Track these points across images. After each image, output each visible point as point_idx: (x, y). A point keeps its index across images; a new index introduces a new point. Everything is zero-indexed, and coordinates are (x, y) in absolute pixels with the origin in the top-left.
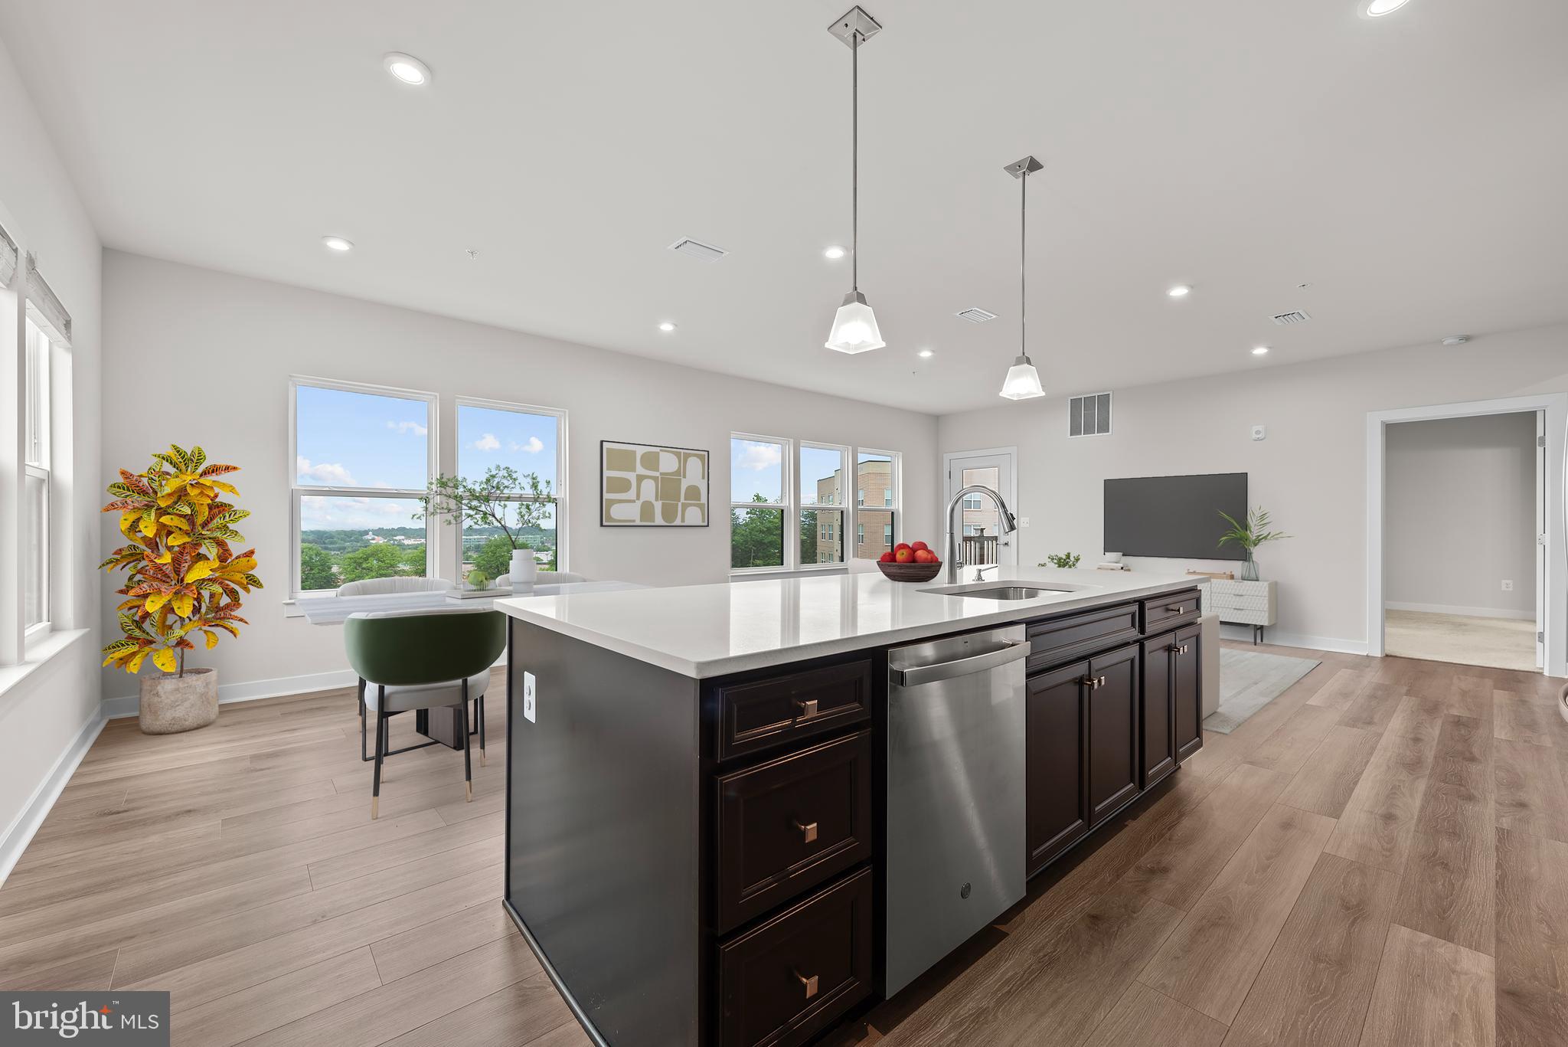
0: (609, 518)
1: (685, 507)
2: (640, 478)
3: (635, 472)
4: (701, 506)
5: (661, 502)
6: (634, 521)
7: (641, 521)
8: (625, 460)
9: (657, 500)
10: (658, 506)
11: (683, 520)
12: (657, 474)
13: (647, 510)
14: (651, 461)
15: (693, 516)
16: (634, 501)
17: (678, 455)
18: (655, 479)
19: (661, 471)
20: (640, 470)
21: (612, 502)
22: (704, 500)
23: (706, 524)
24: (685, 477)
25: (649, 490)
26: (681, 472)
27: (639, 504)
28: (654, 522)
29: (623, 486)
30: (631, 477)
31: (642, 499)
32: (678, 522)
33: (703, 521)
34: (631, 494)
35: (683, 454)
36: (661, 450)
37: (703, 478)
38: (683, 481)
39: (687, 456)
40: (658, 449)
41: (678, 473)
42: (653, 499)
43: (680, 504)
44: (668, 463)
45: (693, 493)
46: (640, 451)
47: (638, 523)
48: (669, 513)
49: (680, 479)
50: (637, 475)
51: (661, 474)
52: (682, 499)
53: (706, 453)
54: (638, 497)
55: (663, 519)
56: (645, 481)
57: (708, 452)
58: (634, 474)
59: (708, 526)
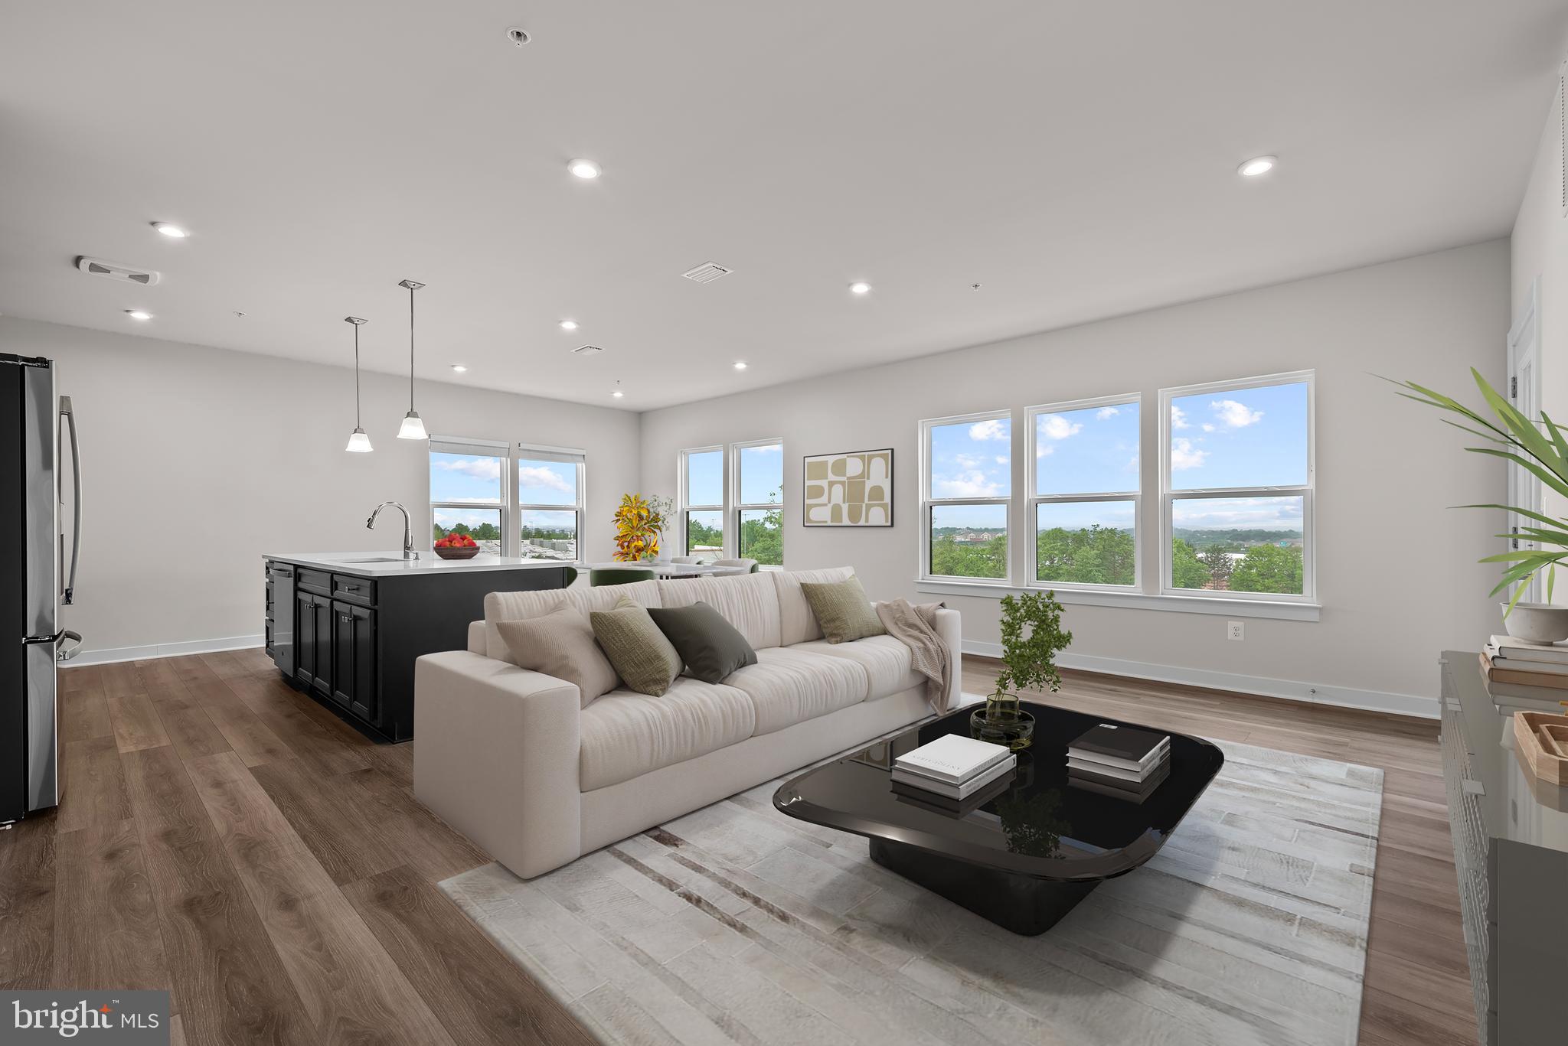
0: (809, 520)
1: (869, 507)
2: (831, 484)
3: (827, 479)
4: (884, 506)
5: (847, 504)
6: (826, 522)
7: (831, 522)
8: (819, 471)
9: (844, 502)
10: (845, 507)
11: (867, 521)
12: (844, 479)
13: (836, 511)
14: (839, 468)
15: (878, 516)
16: (825, 505)
17: (862, 458)
18: (842, 483)
19: (848, 475)
20: (831, 477)
21: (811, 506)
22: (888, 499)
23: (889, 524)
24: (868, 478)
25: (838, 492)
26: (865, 474)
27: (830, 506)
28: (841, 522)
29: (818, 492)
30: (824, 483)
31: (833, 502)
32: (862, 522)
33: (887, 521)
34: (824, 499)
35: (866, 456)
36: (848, 457)
37: (887, 477)
38: (867, 482)
39: (870, 458)
40: (845, 456)
41: (862, 475)
42: (841, 502)
43: (864, 505)
44: (854, 467)
45: (877, 492)
46: (831, 459)
47: (829, 524)
48: (854, 514)
49: (865, 481)
50: (829, 482)
51: (848, 478)
52: (866, 501)
53: (890, 451)
54: (829, 501)
55: (850, 520)
56: (836, 486)
57: (892, 450)
58: (827, 481)
59: (892, 525)
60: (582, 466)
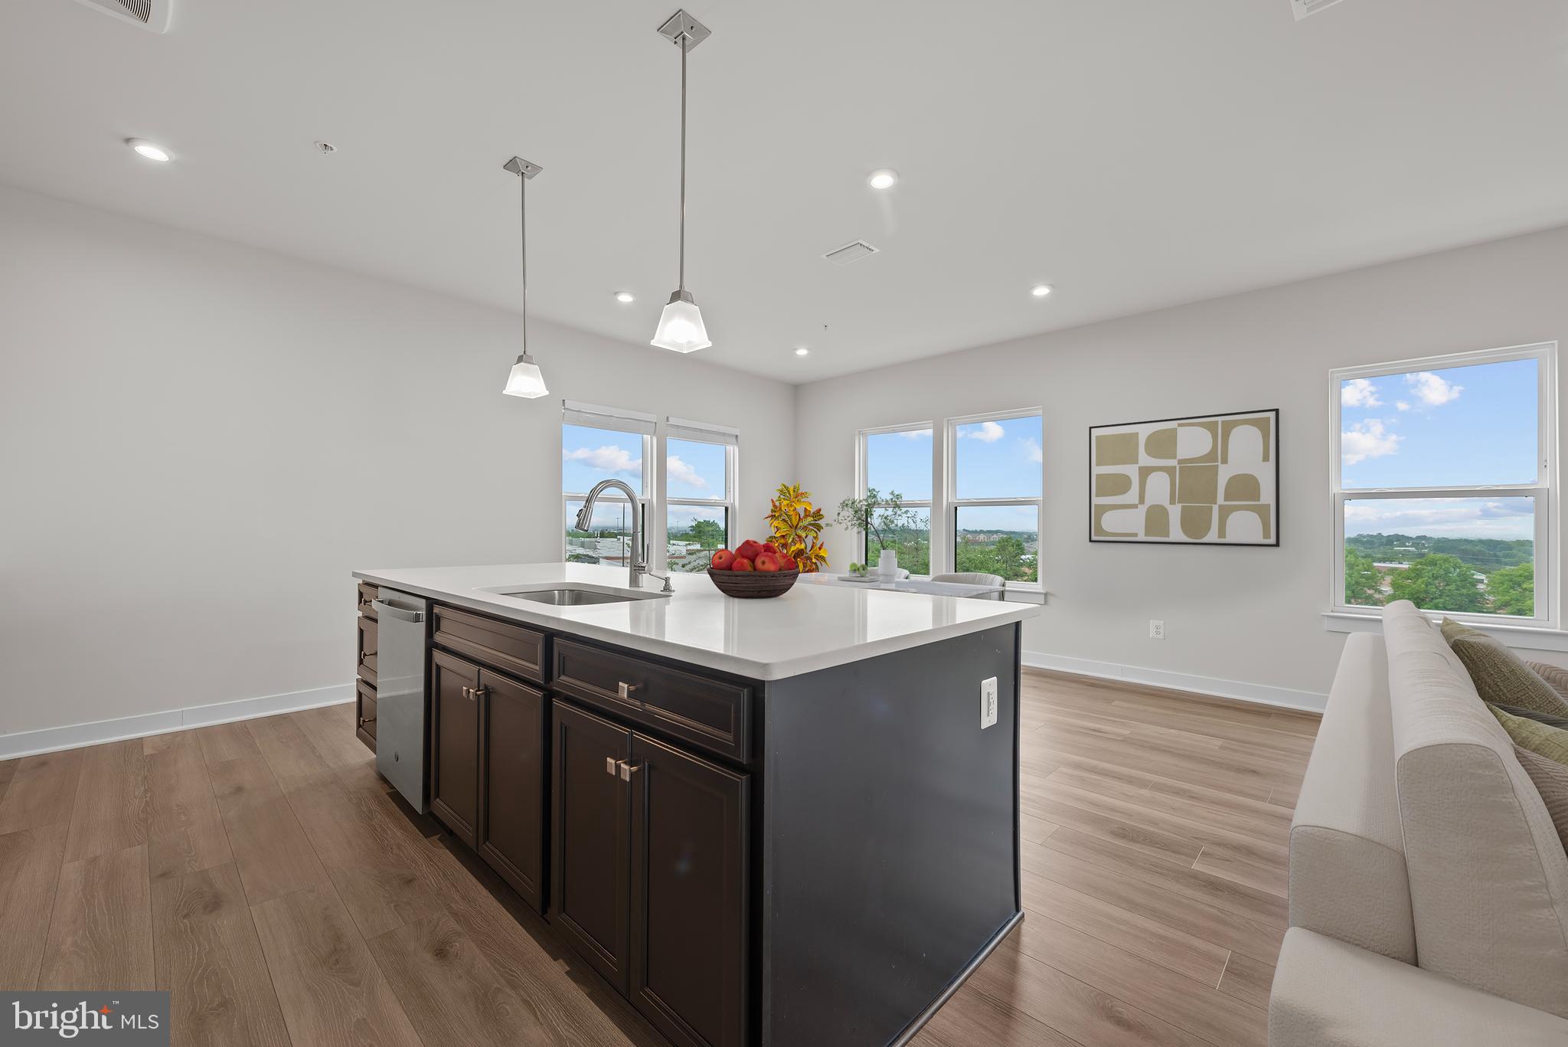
0: (1100, 530)
1: (1225, 513)
2: (1145, 472)
3: (1136, 463)
4: (1261, 511)
5: (1181, 505)
6: (1136, 535)
7: (1147, 534)
8: (1122, 449)
9: (1172, 501)
10: (1175, 513)
11: (1222, 532)
12: (1172, 463)
13: (1156, 518)
14: (1164, 444)
15: (1245, 525)
16: (1135, 506)
17: (1212, 428)
18: (1170, 471)
19: (1178, 458)
20: (1145, 459)
21: (1103, 509)
22: (1267, 497)
23: (1273, 541)
24: (1225, 461)
25: (1159, 488)
26: (1219, 454)
27: (1142, 510)
28: (1167, 535)
29: (1120, 484)
30: (1132, 471)
31: (1149, 501)
32: (1212, 536)
33: (1266, 535)
34: (1132, 496)
35: (1220, 424)
36: (1180, 425)
37: (1266, 458)
38: (1222, 468)
39: (1228, 429)
40: (1174, 424)
41: (1211, 456)
42: (1166, 502)
43: (1215, 508)
44: (1193, 443)
45: (1244, 488)
46: (1144, 432)
47: (1141, 537)
48: (1194, 523)
49: (1217, 465)
50: (1140, 468)
51: (1180, 462)
52: (1221, 499)
53: (1272, 415)
54: (1142, 500)
55: (1185, 531)
56: (1153, 475)
57: (1277, 411)
58: (1138, 466)
59: (1277, 545)
60: (733, 448)
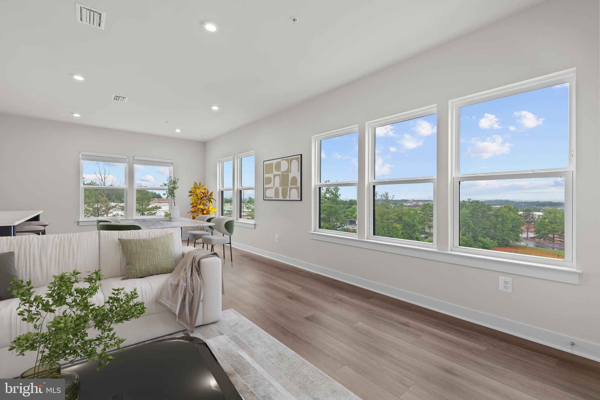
0: (266, 197)
1: (291, 189)
2: (275, 176)
3: (273, 173)
4: (297, 188)
5: (281, 187)
6: (272, 198)
7: (275, 198)
8: (270, 168)
9: (280, 187)
10: (280, 190)
11: (290, 197)
12: (280, 173)
13: (277, 191)
14: (278, 167)
15: (294, 194)
16: (272, 188)
17: (287, 160)
18: (279, 175)
19: (282, 171)
20: (275, 172)
21: (266, 189)
22: (299, 184)
23: (299, 199)
24: (290, 172)
25: (277, 181)
26: (289, 170)
27: (274, 188)
28: (279, 198)
29: (270, 180)
30: (271, 175)
31: (276, 186)
32: (288, 198)
33: (298, 198)
34: (271, 185)
35: (289, 159)
36: (282, 160)
37: (298, 171)
38: (290, 174)
39: (292, 160)
40: (280, 160)
42: (278, 186)
43: (288, 188)
44: (284, 166)
45: (294, 181)
46: (275, 162)
48: (284, 194)
49: (289, 174)
51: (282, 172)
52: (290, 186)
53: (300, 156)
54: (274, 186)
55: (283, 197)
56: (277, 177)
58: (273, 174)
59: (301, 200)
60: (171, 168)
